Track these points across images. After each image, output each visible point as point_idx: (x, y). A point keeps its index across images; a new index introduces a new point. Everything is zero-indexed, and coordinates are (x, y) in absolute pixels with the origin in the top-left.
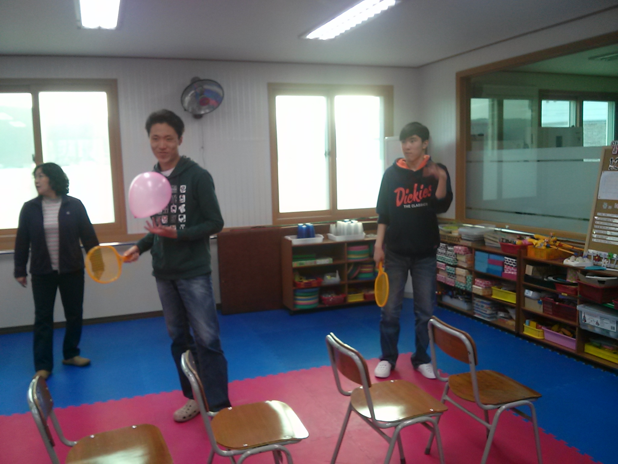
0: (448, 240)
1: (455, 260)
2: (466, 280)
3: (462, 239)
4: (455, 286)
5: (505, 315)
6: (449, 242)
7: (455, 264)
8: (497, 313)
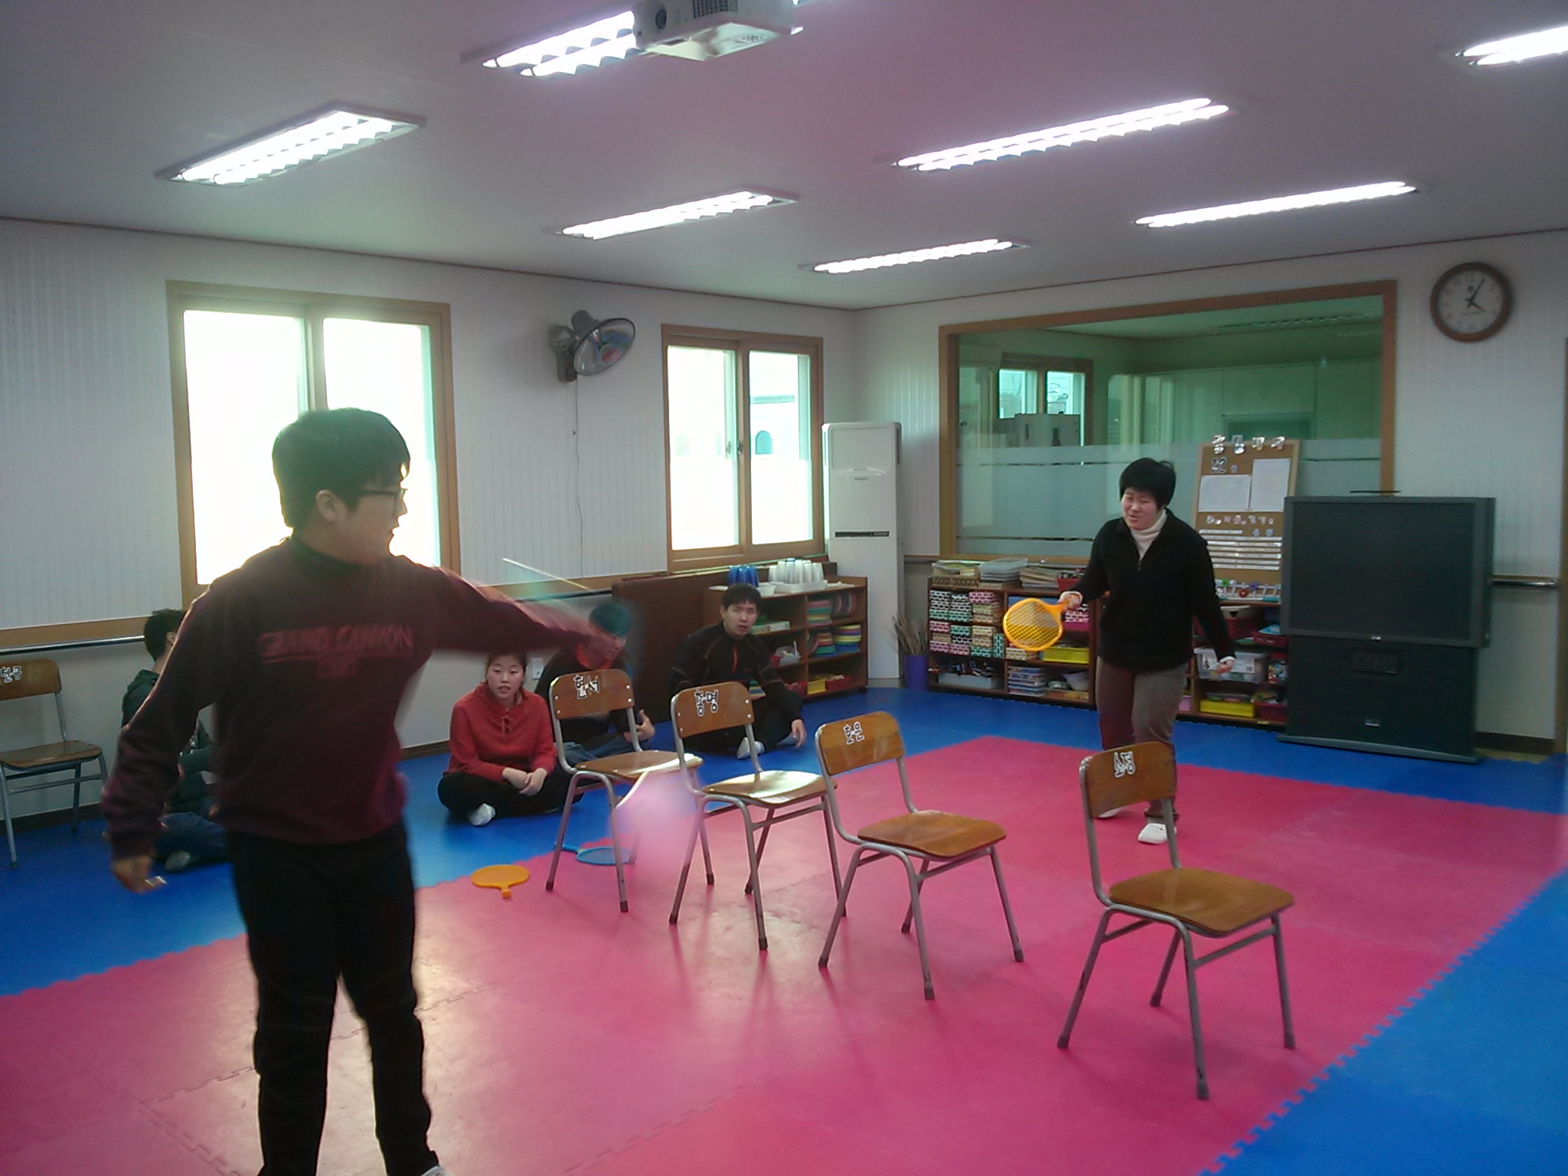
0: (954, 584)
1: (970, 613)
2: (993, 643)
3: (981, 581)
4: (970, 654)
5: (1062, 685)
6: (955, 587)
7: (970, 620)
8: (1047, 685)
